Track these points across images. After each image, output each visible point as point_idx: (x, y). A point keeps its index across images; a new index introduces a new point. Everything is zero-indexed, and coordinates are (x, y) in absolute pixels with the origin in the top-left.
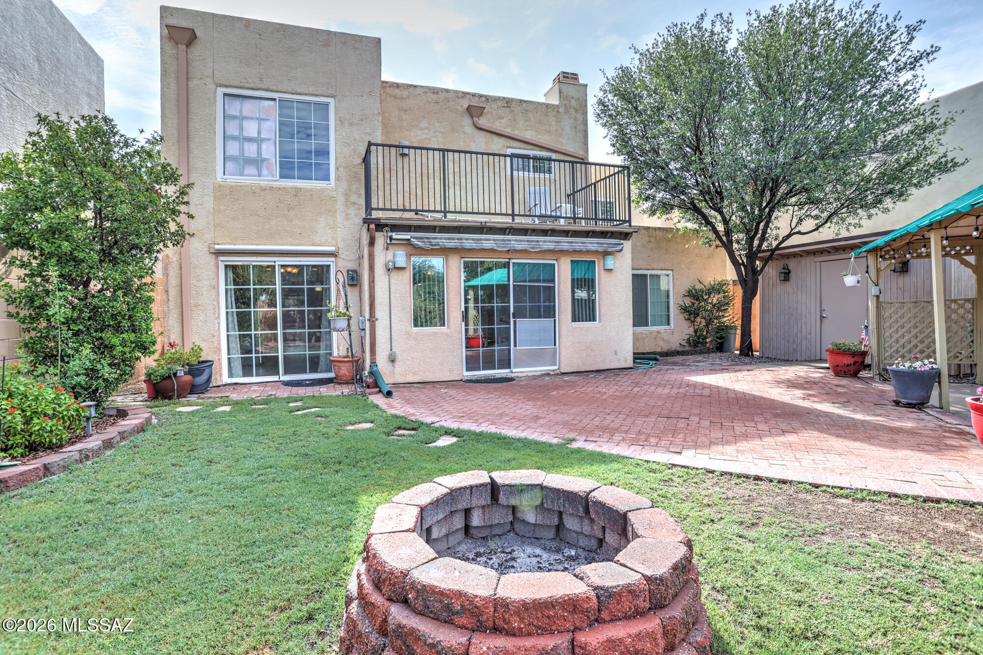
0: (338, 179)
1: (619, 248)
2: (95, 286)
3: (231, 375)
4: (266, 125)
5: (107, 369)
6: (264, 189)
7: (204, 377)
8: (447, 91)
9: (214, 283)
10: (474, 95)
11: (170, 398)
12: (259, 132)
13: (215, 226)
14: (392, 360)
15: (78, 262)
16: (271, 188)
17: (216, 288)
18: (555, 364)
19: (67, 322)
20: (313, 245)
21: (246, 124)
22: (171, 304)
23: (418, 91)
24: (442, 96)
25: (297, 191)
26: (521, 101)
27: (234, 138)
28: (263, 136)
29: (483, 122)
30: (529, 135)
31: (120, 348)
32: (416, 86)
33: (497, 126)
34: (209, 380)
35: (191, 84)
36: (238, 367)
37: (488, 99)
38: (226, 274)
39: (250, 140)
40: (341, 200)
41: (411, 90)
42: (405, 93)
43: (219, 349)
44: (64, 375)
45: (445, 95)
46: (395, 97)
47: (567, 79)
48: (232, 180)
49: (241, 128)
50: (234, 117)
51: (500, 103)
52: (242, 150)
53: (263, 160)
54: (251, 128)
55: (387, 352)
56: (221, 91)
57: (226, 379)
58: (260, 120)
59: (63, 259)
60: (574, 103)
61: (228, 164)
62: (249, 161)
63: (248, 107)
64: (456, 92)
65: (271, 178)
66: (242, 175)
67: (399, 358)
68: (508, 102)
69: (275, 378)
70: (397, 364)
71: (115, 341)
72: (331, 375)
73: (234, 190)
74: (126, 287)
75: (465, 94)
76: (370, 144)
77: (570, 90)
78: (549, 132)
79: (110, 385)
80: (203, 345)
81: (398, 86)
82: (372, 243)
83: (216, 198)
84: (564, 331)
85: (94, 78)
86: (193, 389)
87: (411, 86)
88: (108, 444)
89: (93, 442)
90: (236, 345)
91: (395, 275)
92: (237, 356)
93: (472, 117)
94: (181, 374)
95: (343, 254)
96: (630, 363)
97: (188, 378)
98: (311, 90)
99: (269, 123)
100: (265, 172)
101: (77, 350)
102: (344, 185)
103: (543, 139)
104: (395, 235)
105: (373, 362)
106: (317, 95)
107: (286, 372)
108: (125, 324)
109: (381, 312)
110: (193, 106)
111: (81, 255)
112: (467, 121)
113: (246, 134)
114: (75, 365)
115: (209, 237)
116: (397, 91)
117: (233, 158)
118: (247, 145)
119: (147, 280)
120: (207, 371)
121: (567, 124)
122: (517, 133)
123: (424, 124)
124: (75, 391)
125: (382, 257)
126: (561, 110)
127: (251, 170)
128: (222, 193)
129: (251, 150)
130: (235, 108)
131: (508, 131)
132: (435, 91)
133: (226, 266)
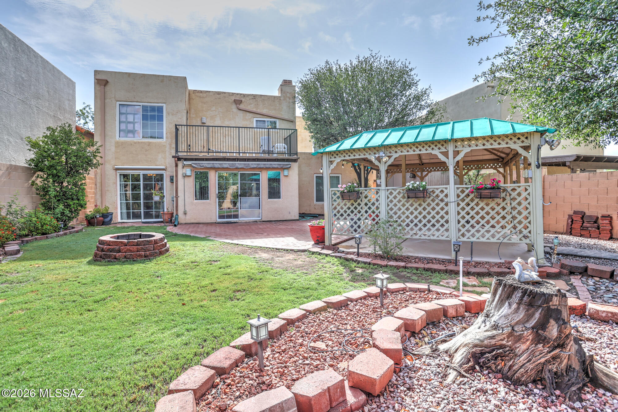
0: (167, 138)
1: (289, 166)
2: (65, 184)
3: (122, 219)
4: (136, 116)
5: (68, 212)
6: (135, 143)
7: (109, 219)
8: (225, 93)
9: (115, 181)
10: (238, 94)
11: (94, 226)
12: (134, 120)
13: (115, 158)
14: (185, 214)
15: (59, 177)
16: (139, 142)
17: (116, 183)
18: (259, 217)
19: (55, 197)
20: (156, 166)
21: (128, 116)
22: (98, 190)
23: (211, 94)
24: (222, 95)
25: (149, 144)
26: (261, 95)
27: (124, 122)
28: (136, 121)
29: (242, 106)
30: (265, 111)
31: (73, 206)
32: (210, 92)
33: (249, 108)
34: (111, 220)
35: (106, 101)
36: (125, 215)
37: (244, 95)
38: (120, 178)
39: (130, 122)
40: (168, 146)
41: (207, 93)
42: (205, 95)
43: (117, 208)
44: (54, 214)
45: (224, 95)
46: (200, 97)
47: (287, 83)
48: (123, 139)
49: (127, 118)
50: (124, 114)
51: (250, 97)
52: (127, 127)
53: (136, 131)
54: (130, 118)
55: (183, 210)
56: (118, 103)
57: (119, 220)
58: (134, 114)
59: (54, 176)
60: (288, 95)
61: (121, 133)
62: (130, 132)
63: (129, 109)
64: (229, 93)
65: (138, 138)
66: (127, 137)
67: (188, 213)
68: (254, 97)
69: (140, 220)
70: (187, 215)
71: (71, 203)
72: (162, 220)
73: (123, 143)
74: (75, 185)
75: (233, 94)
76: (176, 125)
77: (287, 89)
78: (275, 109)
79: (70, 219)
80: (110, 206)
81: (201, 92)
82: (177, 165)
83: (116, 147)
84: (264, 203)
85: (71, 92)
86: (103, 223)
87: (207, 91)
88: (65, 234)
89: (61, 233)
90: (124, 207)
91: (186, 179)
92: (125, 211)
93: (236, 104)
94: (98, 217)
95: (169, 169)
96: (297, 218)
97: (102, 218)
98: (155, 101)
99: (138, 115)
100: (136, 135)
101: (58, 206)
102: (169, 140)
103: (272, 113)
104: (185, 163)
105: (177, 214)
106: (158, 103)
107: (144, 218)
108: (75, 197)
109: (180, 194)
110: (107, 110)
111: (60, 175)
112: (234, 107)
113: (128, 120)
114: (57, 211)
115: (113, 162)
116: (201, 94)
117: (123, 131)
118: (129, 125)
119: (83, 182)
120: (110, 216)
121: (284, 106)
122: (259, 111)
123: (214, 108)
124: (58, 219)
125: (181, 171)
126: (282, 99)
127: (130, 135)
128: (118, 145)
129: (130, 127)
130: (124, 110)
131: (254, 110)
132: (219, 93)
133: (120, 175)
